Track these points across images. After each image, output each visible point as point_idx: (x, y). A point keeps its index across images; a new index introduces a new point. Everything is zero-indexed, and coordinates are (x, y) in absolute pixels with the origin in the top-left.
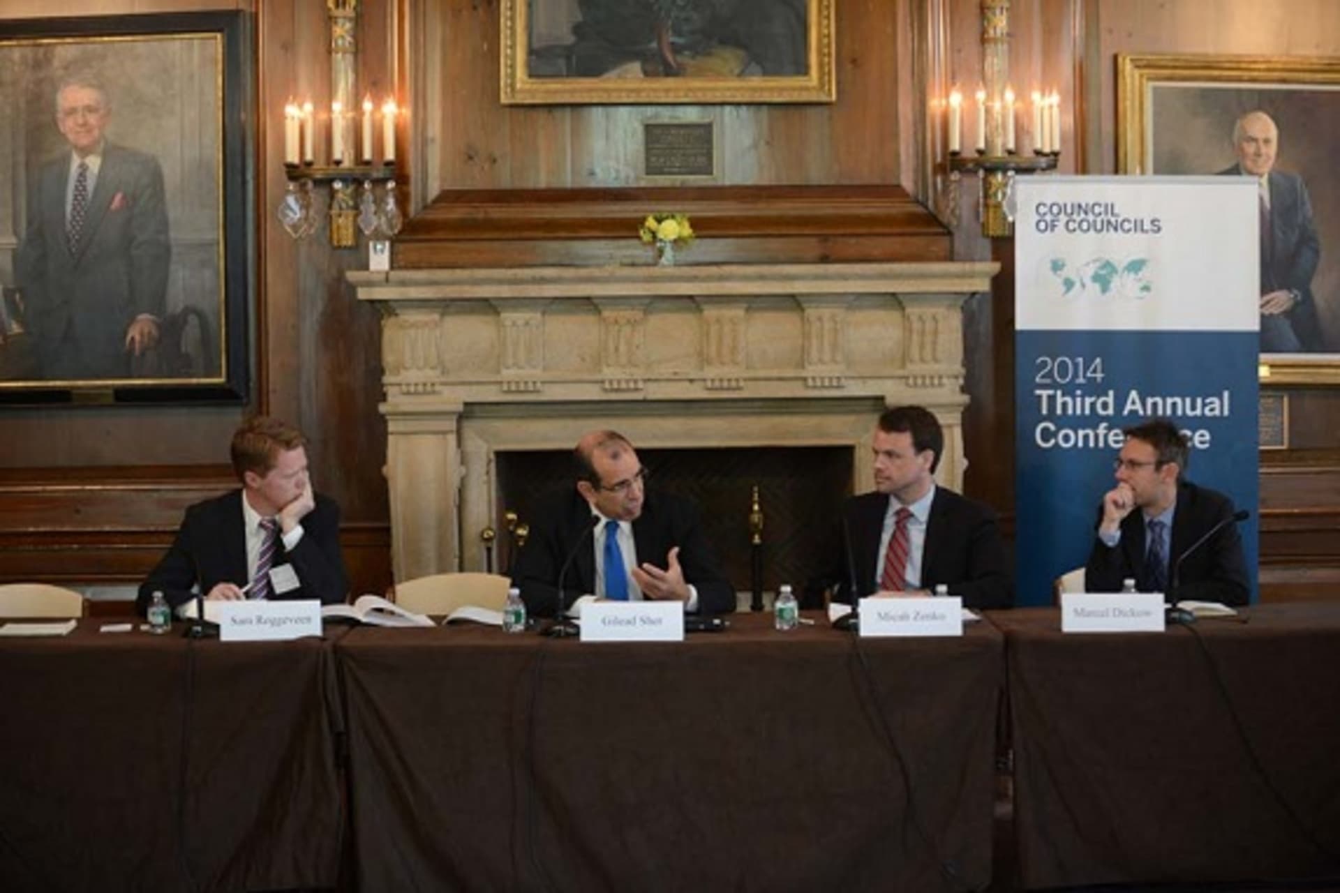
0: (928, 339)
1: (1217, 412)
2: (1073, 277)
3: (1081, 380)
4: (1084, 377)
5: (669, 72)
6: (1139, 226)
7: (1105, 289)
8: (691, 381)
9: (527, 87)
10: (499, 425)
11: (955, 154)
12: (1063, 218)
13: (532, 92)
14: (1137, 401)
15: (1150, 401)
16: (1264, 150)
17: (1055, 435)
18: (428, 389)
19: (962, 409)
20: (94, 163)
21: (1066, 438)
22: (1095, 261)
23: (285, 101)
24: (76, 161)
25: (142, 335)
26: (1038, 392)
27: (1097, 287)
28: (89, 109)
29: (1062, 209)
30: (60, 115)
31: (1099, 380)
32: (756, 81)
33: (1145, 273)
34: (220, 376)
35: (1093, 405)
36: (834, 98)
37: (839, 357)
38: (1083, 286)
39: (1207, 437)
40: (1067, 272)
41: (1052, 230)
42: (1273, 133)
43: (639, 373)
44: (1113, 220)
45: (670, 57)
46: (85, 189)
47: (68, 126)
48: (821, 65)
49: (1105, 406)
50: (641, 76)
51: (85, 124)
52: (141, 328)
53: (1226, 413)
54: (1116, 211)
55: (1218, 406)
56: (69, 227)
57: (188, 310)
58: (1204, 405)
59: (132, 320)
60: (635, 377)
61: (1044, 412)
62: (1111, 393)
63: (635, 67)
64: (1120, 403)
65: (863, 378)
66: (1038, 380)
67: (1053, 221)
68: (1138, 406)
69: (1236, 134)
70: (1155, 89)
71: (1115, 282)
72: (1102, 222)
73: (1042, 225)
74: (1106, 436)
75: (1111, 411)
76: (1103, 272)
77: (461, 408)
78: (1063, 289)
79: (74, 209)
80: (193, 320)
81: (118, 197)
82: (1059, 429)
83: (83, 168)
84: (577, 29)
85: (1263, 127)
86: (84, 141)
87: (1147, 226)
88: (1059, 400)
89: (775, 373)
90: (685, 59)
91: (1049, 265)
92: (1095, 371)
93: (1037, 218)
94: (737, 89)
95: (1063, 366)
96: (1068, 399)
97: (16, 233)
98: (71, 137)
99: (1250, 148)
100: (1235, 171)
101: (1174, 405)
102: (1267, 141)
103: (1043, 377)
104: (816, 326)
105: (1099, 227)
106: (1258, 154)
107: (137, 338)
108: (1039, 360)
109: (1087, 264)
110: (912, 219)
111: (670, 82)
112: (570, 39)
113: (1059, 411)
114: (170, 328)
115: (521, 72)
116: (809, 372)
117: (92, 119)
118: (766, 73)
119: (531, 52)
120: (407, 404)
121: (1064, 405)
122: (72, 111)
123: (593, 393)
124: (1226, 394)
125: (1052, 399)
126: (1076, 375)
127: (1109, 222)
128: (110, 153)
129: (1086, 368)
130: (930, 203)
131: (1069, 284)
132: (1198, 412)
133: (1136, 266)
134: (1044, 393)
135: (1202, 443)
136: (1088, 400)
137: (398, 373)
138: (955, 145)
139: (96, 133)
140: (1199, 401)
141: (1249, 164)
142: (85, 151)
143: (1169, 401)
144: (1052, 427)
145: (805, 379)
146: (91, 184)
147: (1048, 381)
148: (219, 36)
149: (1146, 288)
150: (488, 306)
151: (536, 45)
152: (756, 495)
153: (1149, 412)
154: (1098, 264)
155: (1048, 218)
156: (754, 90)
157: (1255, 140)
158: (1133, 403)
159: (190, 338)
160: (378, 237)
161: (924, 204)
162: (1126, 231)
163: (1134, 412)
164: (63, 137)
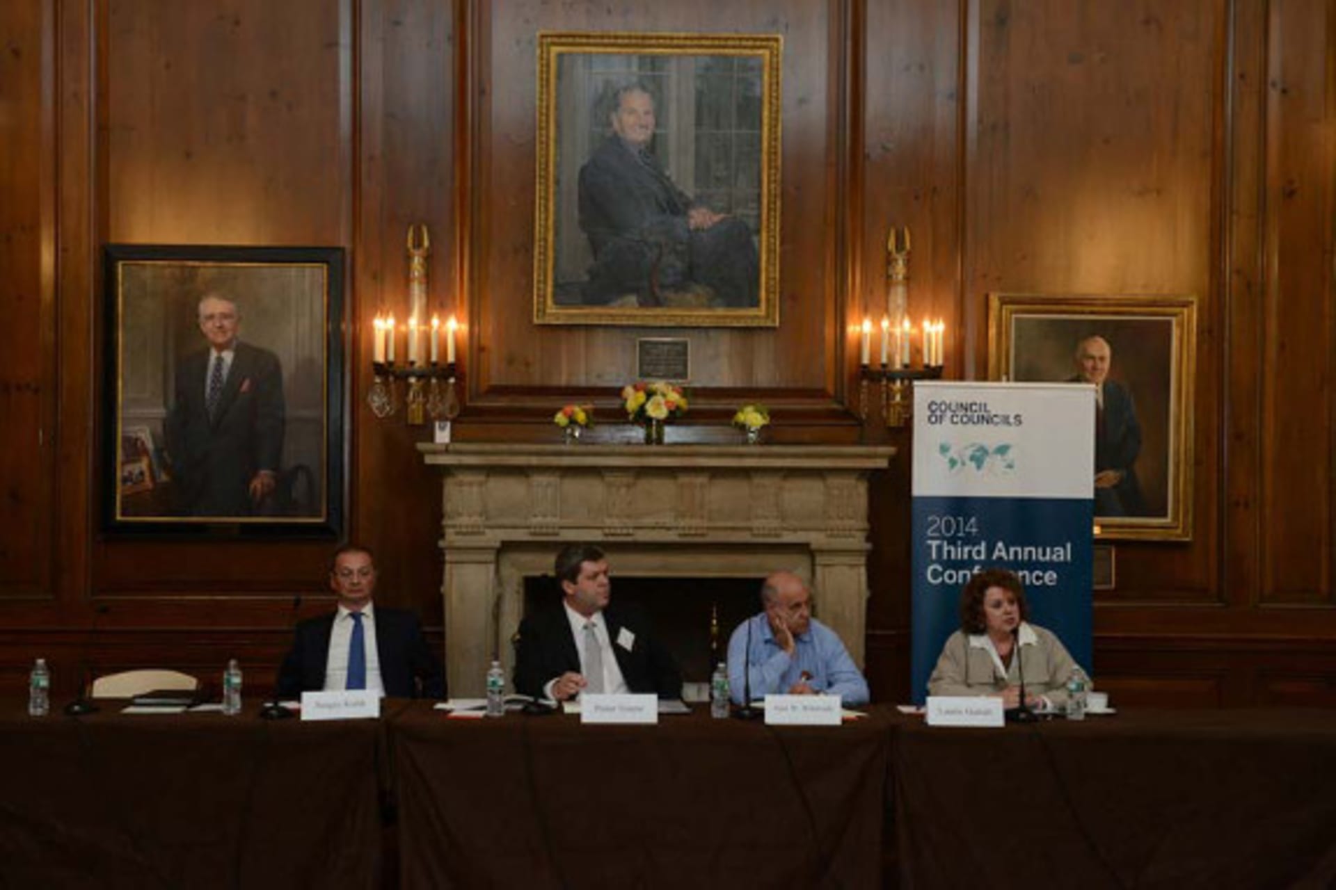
0: (843, 501)
1: (1062, 558)
2: (956, 457)
3: (961, 534)
4: (964, 532)
5: (658, 303)
6: (1006, 420)
7: (979, 467)
8: (668, 529)
9: (554, 311)
11: (865, 366)
12: (949, 414)
13: (557, 316)
14: (1004, 550)
15: (1012, 550)
16: (1099, 365)
17: (942, 574)
18: (475, 531)
19: (866, 553)
20: (228, 356)
21: (951, 577)
22: (973, 445)
23: (373, 316)
24: (214, 354)
25: (263, 484)
26: (929, 542)
27: (973, 465)
28: (225, 316)
29: (949, 407)
30: (202, 319)
31: (974, 535)
32: (721, 311)
33: (1011, 455)
34: (320, 516)
35: (970, 552)
36: (777, 324)
37: (776, 514)
38: (963, 464)
39: (1055, 576)
40: (952, 453)
41: (941, 422)
42: (1106, 351)
43: (630, 523)
44: (985, 414)
45: (657, 290)
46: (220, 375)
47: (208, 327)
48: (768, 300)
49: (979, 553)
50: (637, 305)
51: (221, 327)
52: (262, 481)
53: (1069, 557)
54: (989, 408)
55: (1062, 554)
56: (208, 403)
57: (299, 468)
58: (1052, 553)
59: (255, 474)
60: (627, 525)
61: (934, 556)
62: (983, 544)
63: (633, 299)
64: (990, 551)
65: (795, 530)
66: (929, 533)
67: (941, 417)
68: (1003, 554)
69: (1079, 354)
70: (1017, 319)
71: (988, 461)
72: (978, 417)
73: (933, 419)
75: (983, 557)
76: (978, 454)
77: (499, 545)
78: (948, 465)
79: (212, 389)
80: (301, 475)
81: (247, 383)
82: (945, 570)
83: (220, 360)
84: (590, 271)
85: (1100, 348)
86: (220, 339)
87: (1012, 420)
88: (946, 549)
89: (730, 524)
90: (670, 294)
91: (938, 448)
92: (971, 527)
93: (929, 413)
94: (708, 317)
95: (948, 522)
96: (952, 549)
97: (165, 404)
98: (211, 336)
99: (1089, 364)
100: (1077, 380)
101: (1030, 553)
102: (1102, 359)
103: (934, 531)
104: (760, 491)
105: (975, 420)
106: (1094, 368)
107: (259, 486)
108: (930, 518)
109: (966, 448)
110: (832, 414)
111: (659, 311)
112: (586, 278)
113: (945, 556)
114: (284, 481)
115: (550, 302)
116: (756, 523)
117: (227, 323)
118: (729, 305)
119: (557, 285)
120: (459, 541)
121: (949, 552)
122: (211, 317)
123: (598, 536)
124: (1069, 546)
125: (940, 548)
126: (957, 531)
127: (983, 417)
128: (242, 351)
129: (965, 523)
130: (846, 402)
131: (953, 462)
132: (1048, 558)
133: (1002, 450)
134: (934, 543)
135: (1051, 581)
136: (966, 549)
137: (454, 518)
138: (866, 361)
139: (229, 334)
140: (1048, 550)
141: (1088, 375)
142: (221, 347)
143: (1027, 549)
144: (940, 568)
145: (751, 529)
146: (225, 372)
147: (936, 534)
148: (325, 266)
149: (1010, 466)
150: (522, 471)
151: (561, 281)
153: (1012, 557)
154: (974, 448)
155: (938, 413)
156: (719, 317)
157: (1093, 358)
158: (1000, 551)
159: (299, 489)
160: (442, 418)
161: (842, 403)
162: (997, 424)
163: (1000, 558)
164: (204, 336)
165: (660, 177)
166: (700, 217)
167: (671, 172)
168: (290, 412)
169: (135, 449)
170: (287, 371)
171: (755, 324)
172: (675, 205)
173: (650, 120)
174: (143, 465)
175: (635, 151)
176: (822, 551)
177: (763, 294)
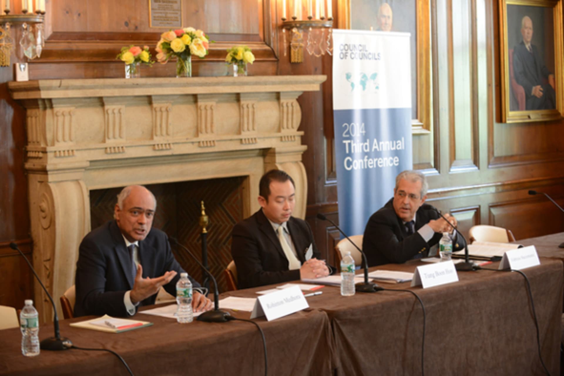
0: (290, 116)
1: (400, 148)
2: (354, 82)
6: (374, 56)
7: (364, 88)
8: (193, 143)
10: (94, 174)
11: (284, 19)
12: (349, 52)
14: (377, 144)
15: (380, 144)
16: (388, 21)
17: (352, 163)
18: (70, 153)
19: (302, 153)
21: (355, 165)
22: (361, 74)
26: (344, 142)
27: (362, 87)
29: (349, 47)
31: (365, 134)
33: (377, 80)
35: (363, 147)
37: (256, 128)
38: (357, 87)
39: (398, 159)
40: (352, 80)
41: (346, 58)
42: (390, 13)
43: (171, 140)
44: (366, 53)
49: (367, 147)
53: (403, 147)
54: (366, 48)
55: (401, 145)
58: (396, 144)
60: (170, 142)
61: (347, 152)
62: (368, 140)
64: (371, 145)
65: (264, 138)
66: (344, 136)
67: (346, 53)
68: (377, 147)
71: (367, 85)
73: (342, 56)
74: (367, 162)
75: (368, 150)
76: (363, 80)
77: (88, 164)
78: (351, 88)
82: (353, 160)
85: (387, 10)
87: (377, 56)
88: (352, 145)
91: (345, 76)
92: (362, 130)
95: (353, 127)
99: (383, 20)
101: (387, 145)
102: (389, 17)
103: (346, 134)
104: (246, 109)
105: (361, 56)
106: (385, 22)
108: (344, 125)
113: (352, 151)
116: (243, 136)
121: (354, 148)
123: (149, 152)
124: (404, 139)
125: (350, 145)
126: (357, 132)
127: (364, 55)
129: (360, 128)
130: (272, 45)
131: (353, 86)
132: (395, 148)
133: (374, 76)
134: (347, 142)
135: (396, 163)
137: (53, 145)
138: (284, 16)
140: (394, 142)
141: (383, 28)
143: (386, 143)
144: (350, 159)
145: (241, 140)
147: (348, 136)
149: (377, 87)
150: (99, 102)
152: (203, 206)
153: (381, 149)
154: (361, 76)
157: (385, 16)
158: (375, 145)
161: (269, 45)
162: (370, 59)
163: (376, 149)
176: (280, 153)
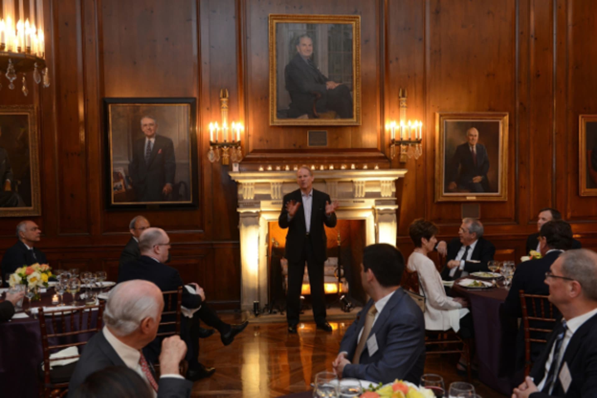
0: (387, 190)
5: (315, 117)
9: (277, 121)
10: (270, 214)
11: (393, 140)
13: (278, 123)
16: (475, 138)
18: (251, 205)
19: (395, 210)
20: (153, 140)
23: (209, 122)
24: (147, 140)
25: (168, 189)
28: (151, 125)
30: (142, 126)
32: (339, 120)
34: (189, 200)
36: (361, 124)
37: (363, 195)
42: (477, 133)
45: (315, 112)
46: (150, 148)
47: (145, 129)
48: (357, 116)
50: (308, 118)
51: (150, 129)
52: (168, 187)
56: (145, 158)
57: (181, 182)
59: (164, 185)
63: (306, 116)
65: (369, 201)
69: (467, 134)
70: (446, 122)
77: (260, 210)
79: (147, 153)
80: (182, 185)
81: (160, 150)
83: (150, 142)
84: (290, 105)
85: (475, 132)
86: (149, 134)
89: (346, 200)
90: (320, 114)
94: (334, 122)
97: (129, 160)
98: (146, 133)
99: (471, 138)
100: (467, 144)
102: (476, 136)
104: (357, 187)
106: (473, 139)
107: (166, 190)
110: (381, 158)
111: (316, 120)
112: (288, 108)
114: (176, 188)
115: (275, 117)
117: (152, 127)
118: (342, 118)
119: (278, 111)
122: (146, 125)
128: (158, 138)
130: (385, 153)
137: (242, 200)
138: (393, 138)
139: (153, 132)
142: (150, 137)
145: (354, 202)
146: (152, 146)
148: (189, 105)
150: (268, 182)
151: (279, 109)
156: (339, 122)
157: (472, 136)
159: (182, 190)
160: (235, 162)
164: (143, 133)
165: (316, 71)
166: (331, 85)
167: (319, 67)
168: (177, 161)
169: (118, 177)
170: (176, 145)
171: (352, 124)
172: (322, 80)
173: (311, 48)
174: (121, 183)
175: (306, 60)
177: (355, 113)
